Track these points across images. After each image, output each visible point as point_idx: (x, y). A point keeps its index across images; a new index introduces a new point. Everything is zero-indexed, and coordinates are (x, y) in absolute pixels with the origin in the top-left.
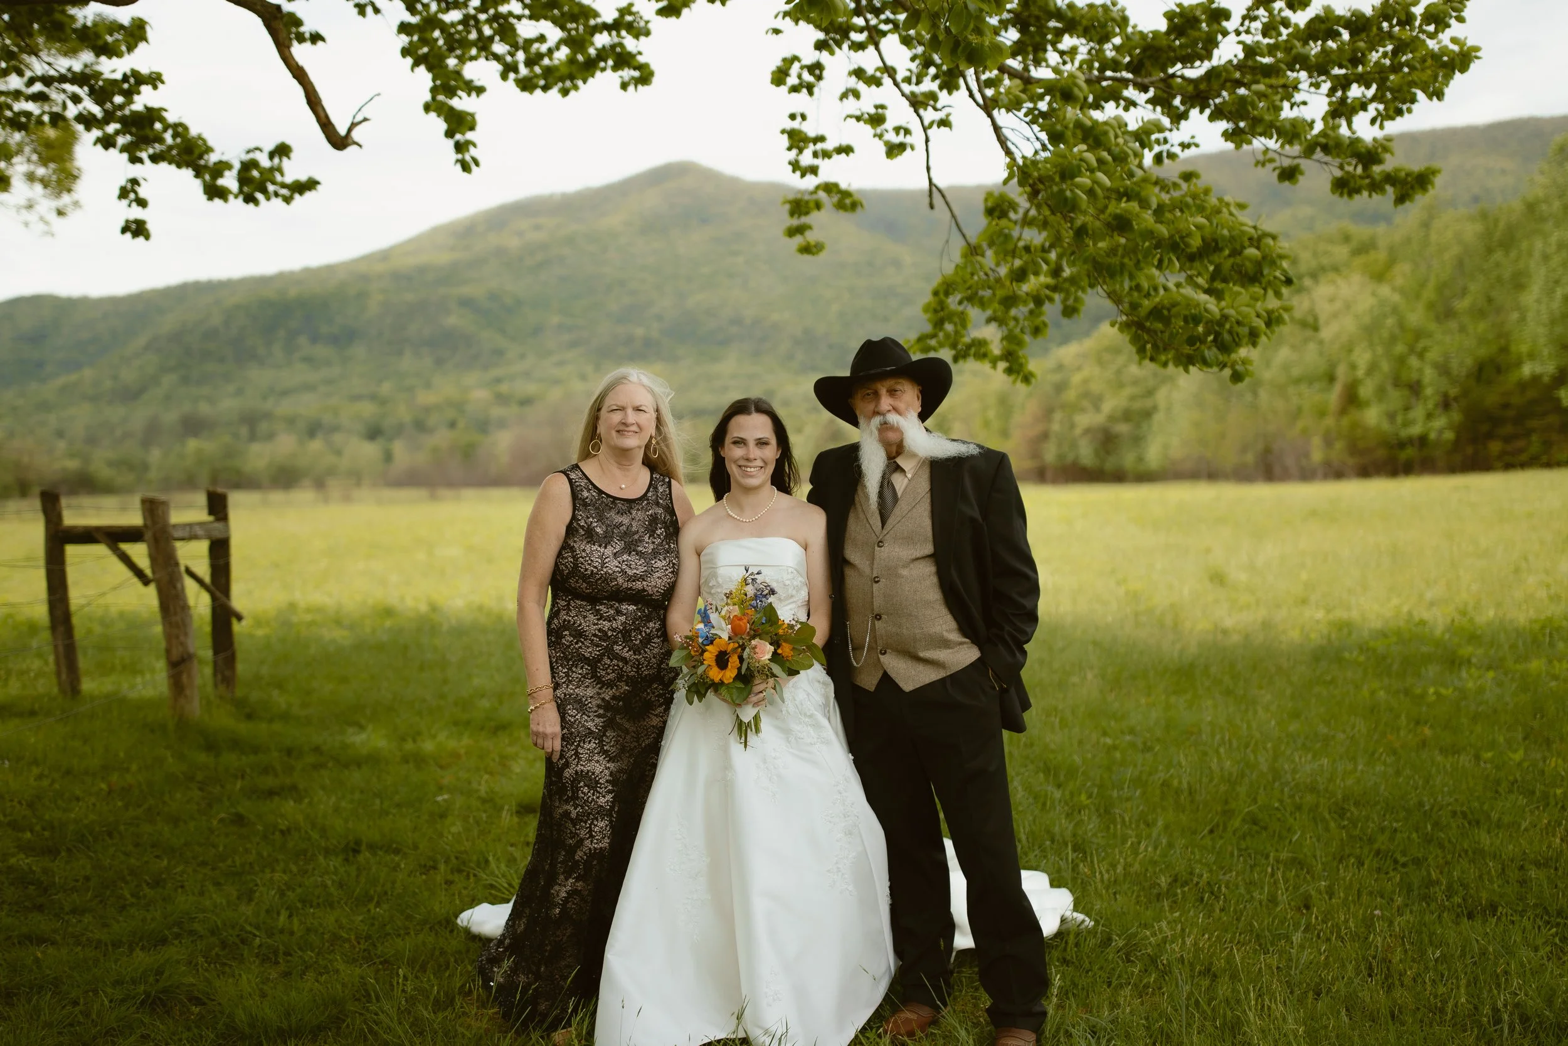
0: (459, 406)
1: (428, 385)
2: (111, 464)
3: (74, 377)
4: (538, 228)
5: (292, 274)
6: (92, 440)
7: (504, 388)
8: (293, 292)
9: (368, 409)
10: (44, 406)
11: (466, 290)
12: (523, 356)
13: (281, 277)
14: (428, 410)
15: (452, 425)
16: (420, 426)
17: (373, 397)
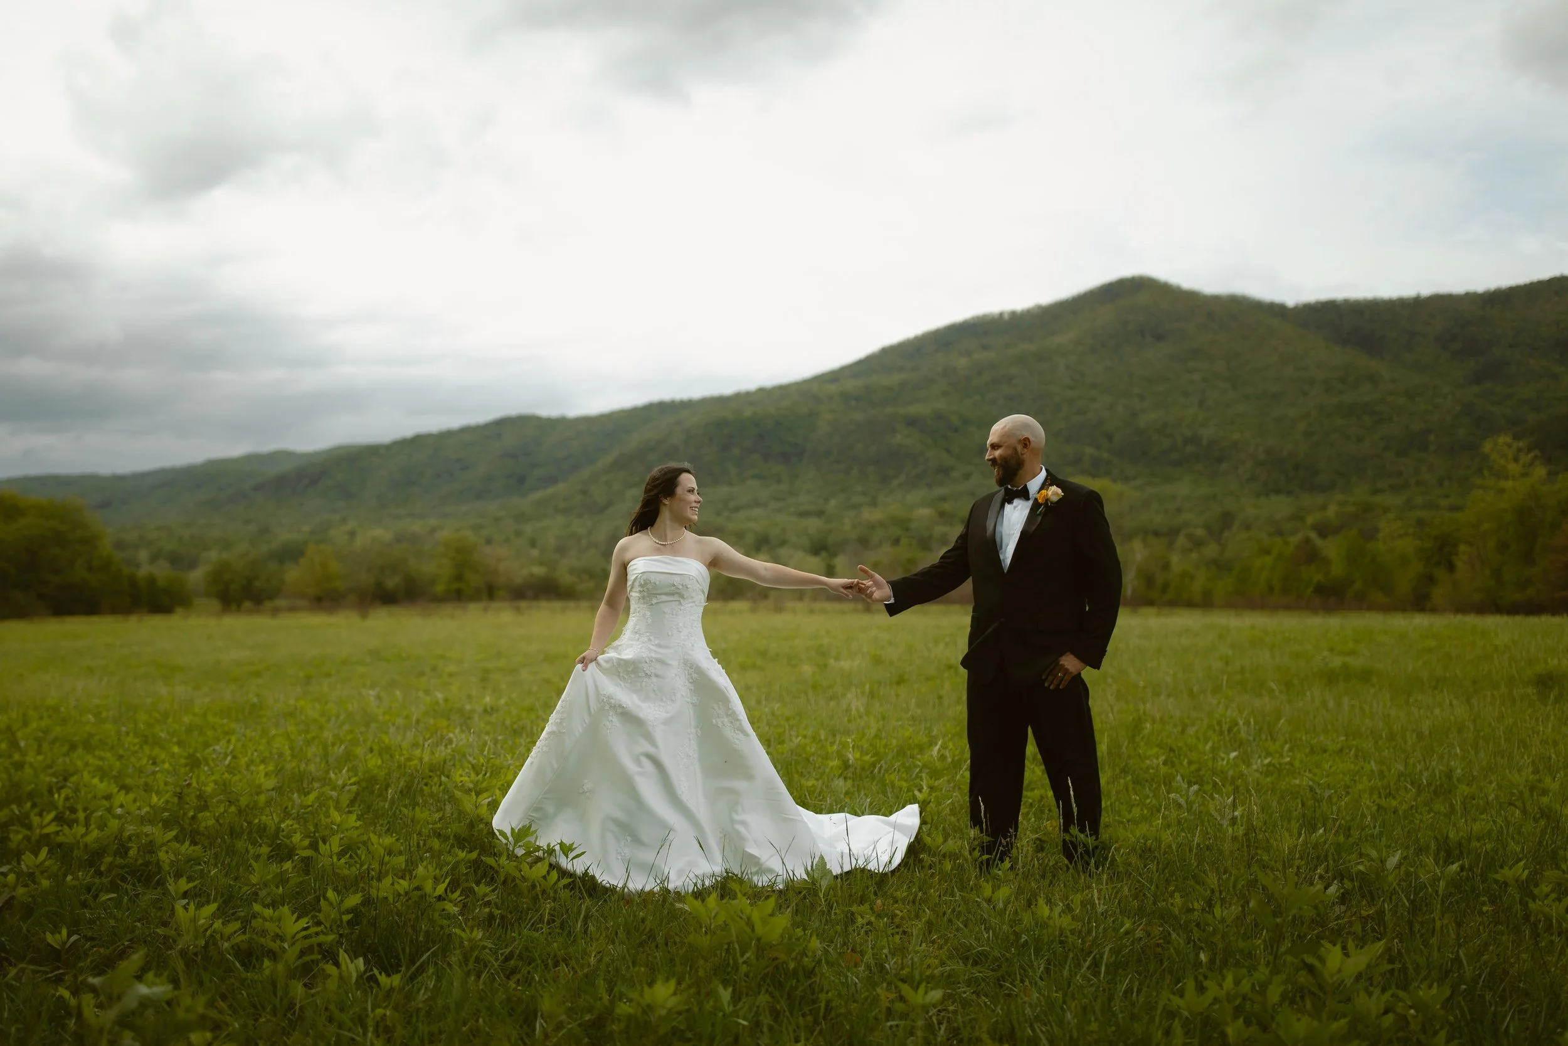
0: (903, 523)
1: (874, 503)
2: (572, 571)
3: (550, 491)
4: (985, 348)
5: (748, 394)
6: (561, 550)
7: (947, 507)
8: (748, 412)
9: (814, 525)
10: (521, 518)
11: (915, 409)
12: (967, 476)
13: (738, 397)
14: (872, 527)
15: (896, 542)
16: (864, 542)
17: (820, 514)
